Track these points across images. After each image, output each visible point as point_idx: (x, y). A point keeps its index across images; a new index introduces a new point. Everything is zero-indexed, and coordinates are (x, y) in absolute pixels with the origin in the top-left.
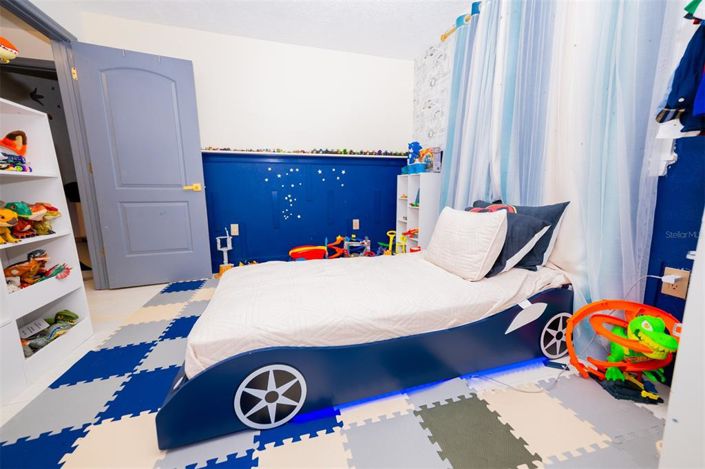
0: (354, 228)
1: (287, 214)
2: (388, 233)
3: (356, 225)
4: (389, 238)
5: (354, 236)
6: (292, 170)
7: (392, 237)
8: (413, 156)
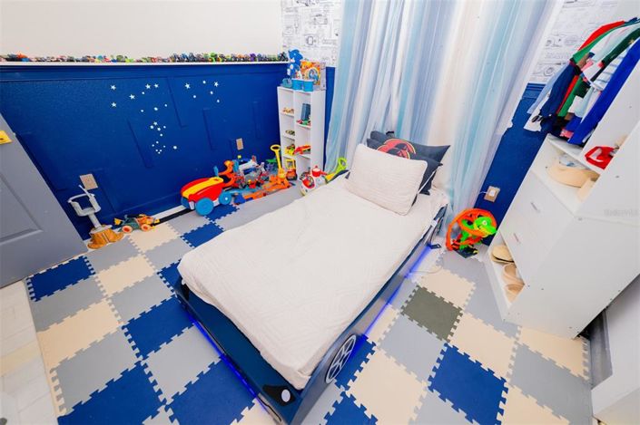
0: (239, 149)
1: (158, 147)
2: (271, 148)
3: (240, 144)
4: (274, 153)
5: (239, 157)
6: (148, 87)
7: (277, 151)
8: (295, 67)
